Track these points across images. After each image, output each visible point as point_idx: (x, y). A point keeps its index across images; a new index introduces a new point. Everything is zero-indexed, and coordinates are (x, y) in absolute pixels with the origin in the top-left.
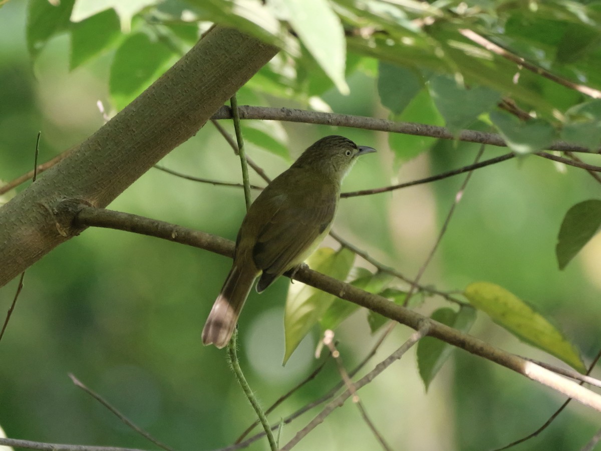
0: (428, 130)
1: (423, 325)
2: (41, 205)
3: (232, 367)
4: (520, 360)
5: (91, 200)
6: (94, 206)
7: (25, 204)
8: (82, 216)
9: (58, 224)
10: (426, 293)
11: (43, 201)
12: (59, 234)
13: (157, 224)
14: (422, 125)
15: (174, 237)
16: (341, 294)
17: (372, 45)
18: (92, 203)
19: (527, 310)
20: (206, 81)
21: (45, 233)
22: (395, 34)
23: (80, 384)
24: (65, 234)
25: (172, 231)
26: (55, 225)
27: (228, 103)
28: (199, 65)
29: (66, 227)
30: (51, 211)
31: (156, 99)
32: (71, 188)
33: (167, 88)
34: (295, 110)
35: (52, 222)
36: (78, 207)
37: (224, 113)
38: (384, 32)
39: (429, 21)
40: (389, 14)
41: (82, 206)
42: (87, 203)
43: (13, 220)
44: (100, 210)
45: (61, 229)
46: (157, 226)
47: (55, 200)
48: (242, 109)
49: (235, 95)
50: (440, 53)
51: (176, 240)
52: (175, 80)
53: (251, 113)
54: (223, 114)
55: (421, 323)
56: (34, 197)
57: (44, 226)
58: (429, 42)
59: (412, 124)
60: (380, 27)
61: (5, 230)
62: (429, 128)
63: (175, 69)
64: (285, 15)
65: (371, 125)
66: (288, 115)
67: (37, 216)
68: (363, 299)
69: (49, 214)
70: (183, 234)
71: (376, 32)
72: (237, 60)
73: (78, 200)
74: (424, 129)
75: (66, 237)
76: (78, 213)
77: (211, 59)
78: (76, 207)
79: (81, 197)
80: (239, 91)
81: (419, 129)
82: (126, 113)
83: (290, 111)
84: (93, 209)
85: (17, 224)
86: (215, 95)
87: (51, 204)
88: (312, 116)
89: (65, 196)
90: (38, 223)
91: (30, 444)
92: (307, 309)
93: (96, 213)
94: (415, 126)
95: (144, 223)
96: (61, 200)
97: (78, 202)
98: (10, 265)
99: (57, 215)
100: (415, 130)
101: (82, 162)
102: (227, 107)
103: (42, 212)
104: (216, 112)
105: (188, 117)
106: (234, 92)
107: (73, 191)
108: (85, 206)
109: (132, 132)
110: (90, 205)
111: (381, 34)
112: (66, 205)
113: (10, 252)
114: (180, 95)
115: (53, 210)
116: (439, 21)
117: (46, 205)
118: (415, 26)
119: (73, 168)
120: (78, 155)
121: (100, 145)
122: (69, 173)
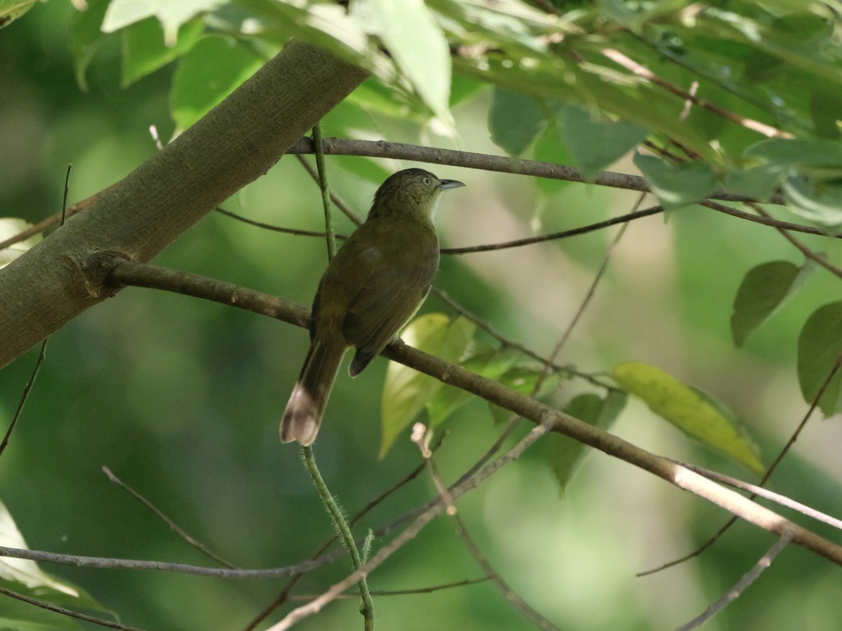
0: (566, 172)
1: (547, 418)
2: (66, 258)
3: (306, 465)
4: (668, 464)
5: (132, 252)
6: (134, 261)
7: (46, 256)
8: (118, 272)
9: (87, 282)
10: (565, 374)
11: (69, 253)
12: (89, 295)
13: (213, 284)
14: (557, 166)
15: (234, 301)
16: (445, 377)
17: (484, 66)
18: (132, 256)
19: (693, 398)
20: (282, 106)
21: (70, 293)
22: (513, 54)
23: (117, 480)
24: (96, 295)
25: (231, 294)
26: (83, 283)
27: (309, 134)
28: (272, 85)
29: (97, 286)
30: (78, 265)
31: (217, 128)
32: (105, 237)
33: (232, 114)
34: (395, 144)
35: (80, 280)
36: (114, 262)
37: (304, 146)
38: (499, 51)
39: (557, 38)
40: (506, 28)
41: (119, 259)
42: (125, 257)
43: (30, 275)
44: (142, 265)
45: (92, 288)
46: (213, 287)
47: (85, 252)
48: (327, 142)
49: (318, 124)
50: (570, 78)
51: (236, 304)
52: (242, 103)
53: (339, 147)
54: (302, 147)
55: (544, 415)
56: (58, 247)
57: (69, 284)
58: (557, 64)
59: (545, 163)
60: (494, 45)
61: (20, 289)
62: (567, 169)
63: (243, 90)
64: (374, 28)
65: (492, 165)
66: (386, 150)
67: (61, 272)
68: (472, 384)
69: (76, 269)
70: (246, 297)
71: (489, 51)
72: (322, 80)
73: (114, 252)
74: (560, 171)
75: (97, 299)
76: (113, 269)
77: (288, 78)
78: (111, 261)
79: (118, 248)
80: (324, 118)
81: (553, 171)
82: (178, 144)
83: (389, 146)
84: (133, 264)
85: (35, 281)
86: (292, 124)
87: (79, 257)
88: (417, 153)
89: (98, 247)
90: (62, 281)
91: (48, 556)
92: (411, 392)
93: (136, 269)
94: (548, 166)
95: (197, 283)
96: (91, 252)
97: (113, 255)
98: (25, 332)
99: (86, 270)
100: (548, 171)
101: (120, 204)
102: (307, 138)
103: (67, 266)
104: (293, 145)
105: (257, 150)
106: (317, 120)
107: (108, 240)
108: (123, 260)
109: (185, 168)
110: (128, 259)
111: (496, 54)
112: (98, 259)
113: (25, 316)
114: (248, 123)
115: (81, 264)
116: (569, 38)
117: (73, 258)
118: (539, 44)
119: (109, 211)
120: (116, 195)
121: (143, 184)
122: (104, 218)
